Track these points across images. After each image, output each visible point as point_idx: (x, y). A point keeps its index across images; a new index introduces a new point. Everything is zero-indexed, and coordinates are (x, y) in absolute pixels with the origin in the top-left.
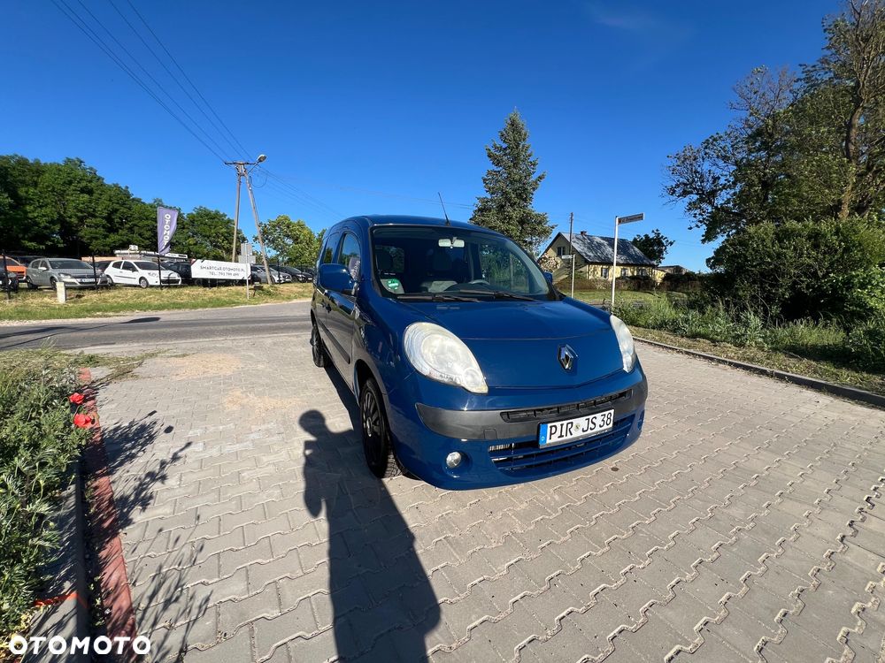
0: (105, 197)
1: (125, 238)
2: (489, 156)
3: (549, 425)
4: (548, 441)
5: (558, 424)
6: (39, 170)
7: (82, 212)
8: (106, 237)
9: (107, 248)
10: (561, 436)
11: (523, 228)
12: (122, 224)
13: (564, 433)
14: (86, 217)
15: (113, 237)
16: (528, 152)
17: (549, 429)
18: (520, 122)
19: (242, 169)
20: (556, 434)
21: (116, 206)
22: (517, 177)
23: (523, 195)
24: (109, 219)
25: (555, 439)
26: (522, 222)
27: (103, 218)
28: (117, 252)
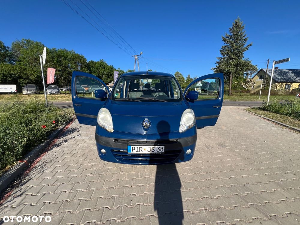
0: (107, 69)
1: (111, 80)
2: (223, 40)
3: (132, 146)
4: (132, 152)
5: (136, 147)
6: (95, 63)
7: (102, 73)
8: (107, 79)
9: (107, 83)
10: (137, 151)
11: (237, 68)
12: (110, 76)
13: (138, 150)
14: (103, 75)
15: (109, 79)
16: (244, 35)
17: (132, 148)
18: (240, 22)
19: (136, 57)
20: (135, 150)
21: (110, 71)
22: (235, 47)
23: (239, 54)
24: (108, 75)
25: (134, 152)
26: (237, 66)
27: (107, 75)
28: (109, 83)
